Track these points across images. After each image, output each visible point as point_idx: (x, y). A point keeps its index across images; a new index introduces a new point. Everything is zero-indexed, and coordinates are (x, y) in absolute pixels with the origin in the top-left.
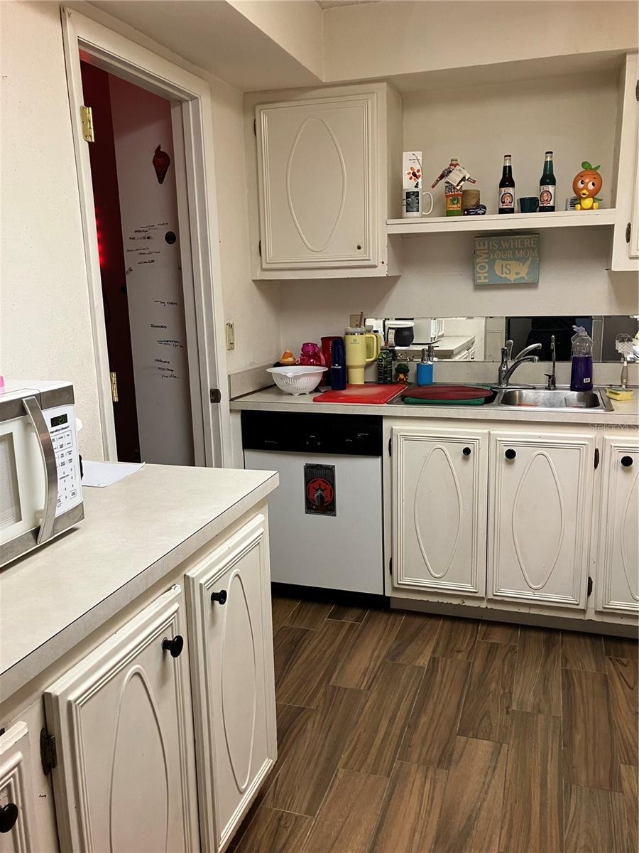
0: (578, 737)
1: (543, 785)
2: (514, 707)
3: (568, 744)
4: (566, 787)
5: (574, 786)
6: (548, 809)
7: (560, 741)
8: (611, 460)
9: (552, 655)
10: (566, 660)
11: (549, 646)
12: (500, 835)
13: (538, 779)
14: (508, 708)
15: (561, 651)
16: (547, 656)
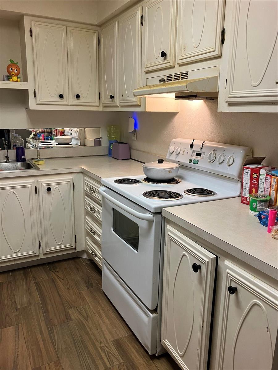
0: (49, 307)
1: (41, 333)
2: (19, 307)
3: (46, 312)
4: (51, 329)
5: (53, 327)
6: (47, 341)
7: (43, 312)
8: (42, 190)
9: (28, 279)
10: (35, 278)
11: (26, 275)
12: (30, 362)
13: (38, 331)
14: (16, 308)
15: (31, 276)
16: (27, 279)
